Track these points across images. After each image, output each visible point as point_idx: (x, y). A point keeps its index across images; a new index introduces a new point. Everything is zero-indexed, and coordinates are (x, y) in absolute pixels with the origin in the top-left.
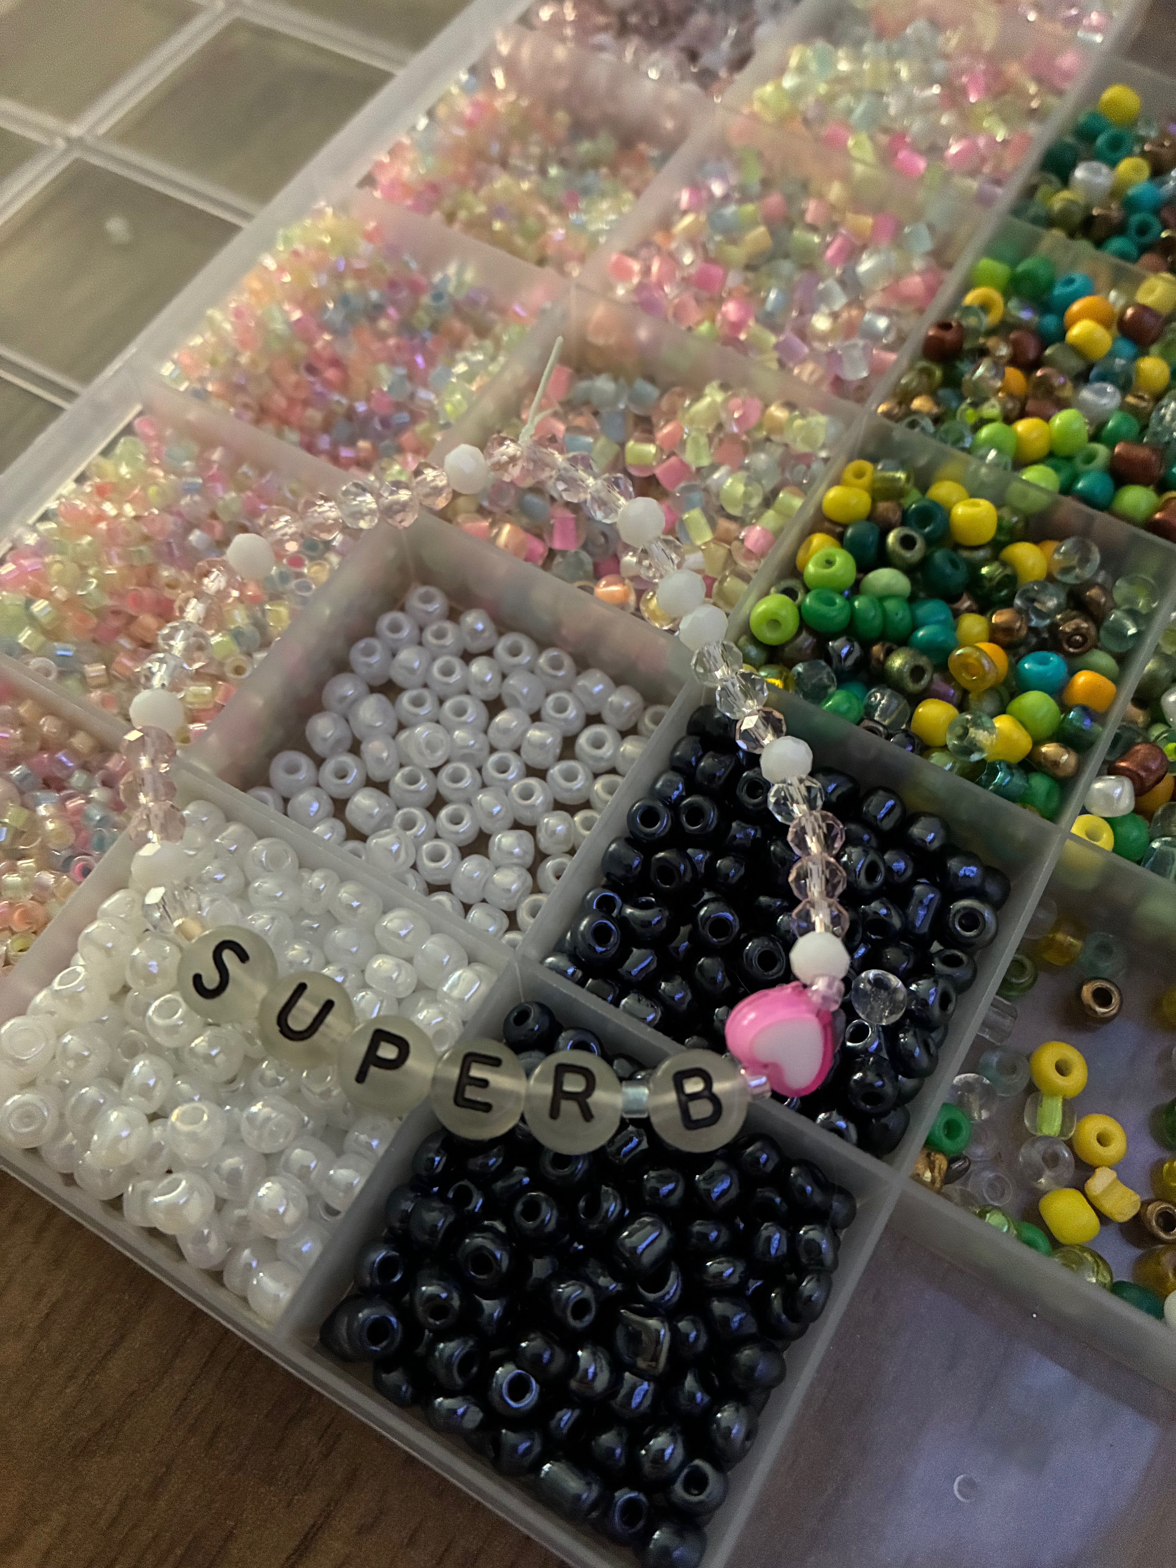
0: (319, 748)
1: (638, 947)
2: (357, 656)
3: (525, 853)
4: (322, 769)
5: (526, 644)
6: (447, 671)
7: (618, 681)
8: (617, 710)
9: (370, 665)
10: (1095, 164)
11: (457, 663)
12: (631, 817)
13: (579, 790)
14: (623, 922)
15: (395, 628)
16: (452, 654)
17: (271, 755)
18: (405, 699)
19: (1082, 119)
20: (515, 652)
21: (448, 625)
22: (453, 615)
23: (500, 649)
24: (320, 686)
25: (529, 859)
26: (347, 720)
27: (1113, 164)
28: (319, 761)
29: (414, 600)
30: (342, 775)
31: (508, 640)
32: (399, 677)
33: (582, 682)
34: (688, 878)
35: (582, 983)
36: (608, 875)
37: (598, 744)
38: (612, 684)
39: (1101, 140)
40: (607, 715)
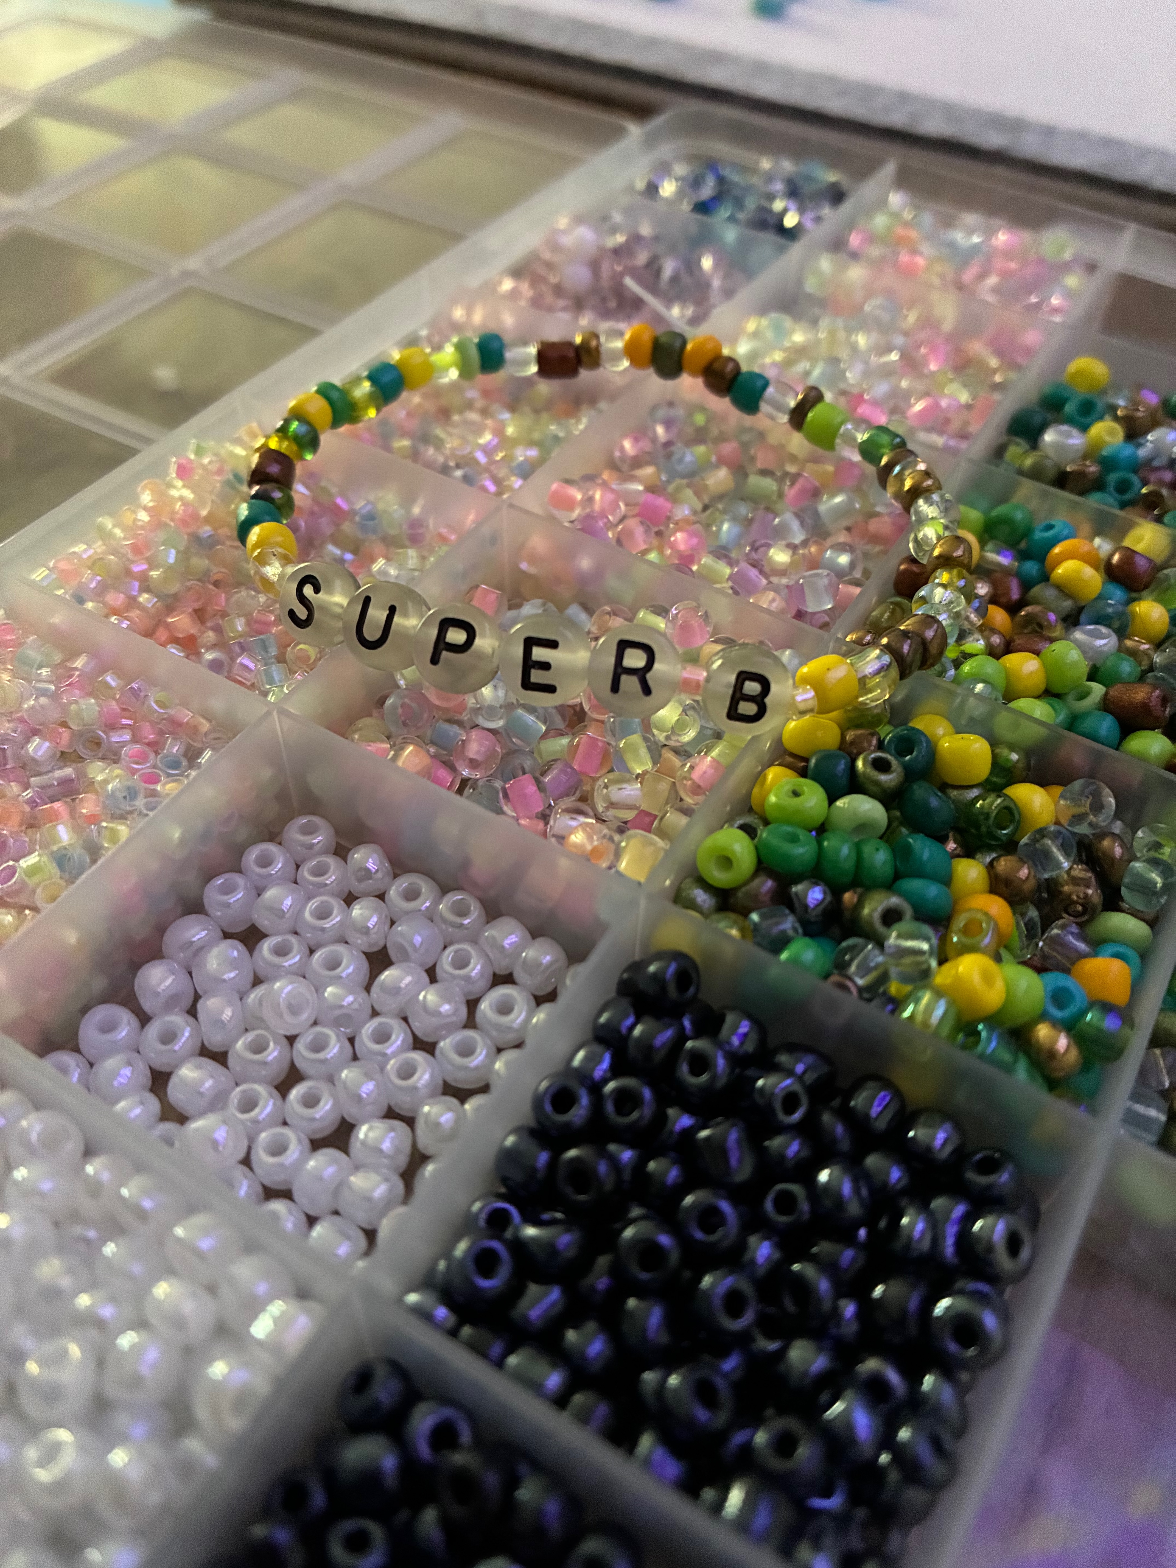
0: (147, 1005)
1: (537, 1282)
2: (212, 895)
3: (397, 1151)
4: (145, 1029)
5: (425, 886)
6: (323, 914)
7: (535, 933)
8: (531, 967)
9: (228, 905)
10: (1065, 428)
11: (337, 905)
12: (537, 1103)
13: (477, 1068)
14: (519, 1246)
15: (265, 862)
16: (332, 894)
17: (85, 1010)
18: (266, 947)
19: (1047, 390)
20: (411, 895)
21: (332, 861)
22: (341, 852)
23: (393, 893)
24: (161, 929)
25: (403, 1161)
26: (190, 973)
27: (1084, 428)
28: (144, 1019)
29: (293, 833)
30: (168, 1037)
31: (404, 882)
32: (264, 922)
33: (491, 932)
34: (609, 1186)
35: (453, 1333)
36: (504, 1180)
37: (505, 1009)
38: (528, 936)
39: (1069, 408)
40: (519, 974)
